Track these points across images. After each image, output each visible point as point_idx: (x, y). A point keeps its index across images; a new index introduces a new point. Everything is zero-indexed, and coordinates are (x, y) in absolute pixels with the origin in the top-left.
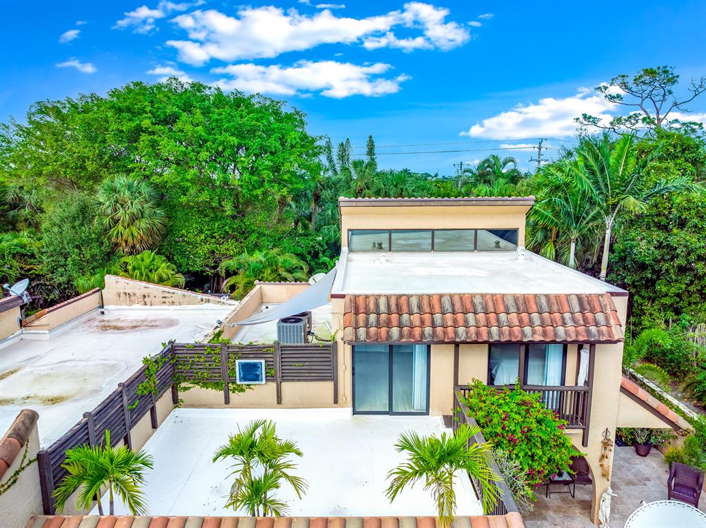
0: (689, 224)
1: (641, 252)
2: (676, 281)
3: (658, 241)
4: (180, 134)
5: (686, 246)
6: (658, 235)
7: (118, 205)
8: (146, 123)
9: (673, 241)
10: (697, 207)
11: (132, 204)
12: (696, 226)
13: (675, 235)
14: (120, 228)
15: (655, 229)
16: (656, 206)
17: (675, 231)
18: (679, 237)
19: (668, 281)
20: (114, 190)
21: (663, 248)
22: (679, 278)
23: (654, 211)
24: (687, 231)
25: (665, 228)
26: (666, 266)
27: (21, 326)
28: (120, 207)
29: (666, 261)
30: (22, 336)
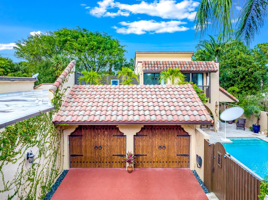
0: (242, 64)
1: (228, 74)
2: (240, 83)
3: (234, 71)
4: (80, 42)
5: (241, 71)
6: (233, 70)
7: (59, 63)
8: (69, 38)
9: (238, 70)
10: (244, 59)
11: (63, 63)
12: (243, 65)
13: (238, 68)
14: (59, 71)
15: (232, 68)
16: (232, 61)
17: (238, 67)
18: (239, 69)
19: (238, 84)
20: (57, 59)
21: (235, 73)
22: (241, 82)
23: (232, 62)
24: (242, 66)
25: (235, 67)
26: (236, 79)
27: (34, 89)
28: (59, 64)
29: (237, 77)
30: (34, 92)
